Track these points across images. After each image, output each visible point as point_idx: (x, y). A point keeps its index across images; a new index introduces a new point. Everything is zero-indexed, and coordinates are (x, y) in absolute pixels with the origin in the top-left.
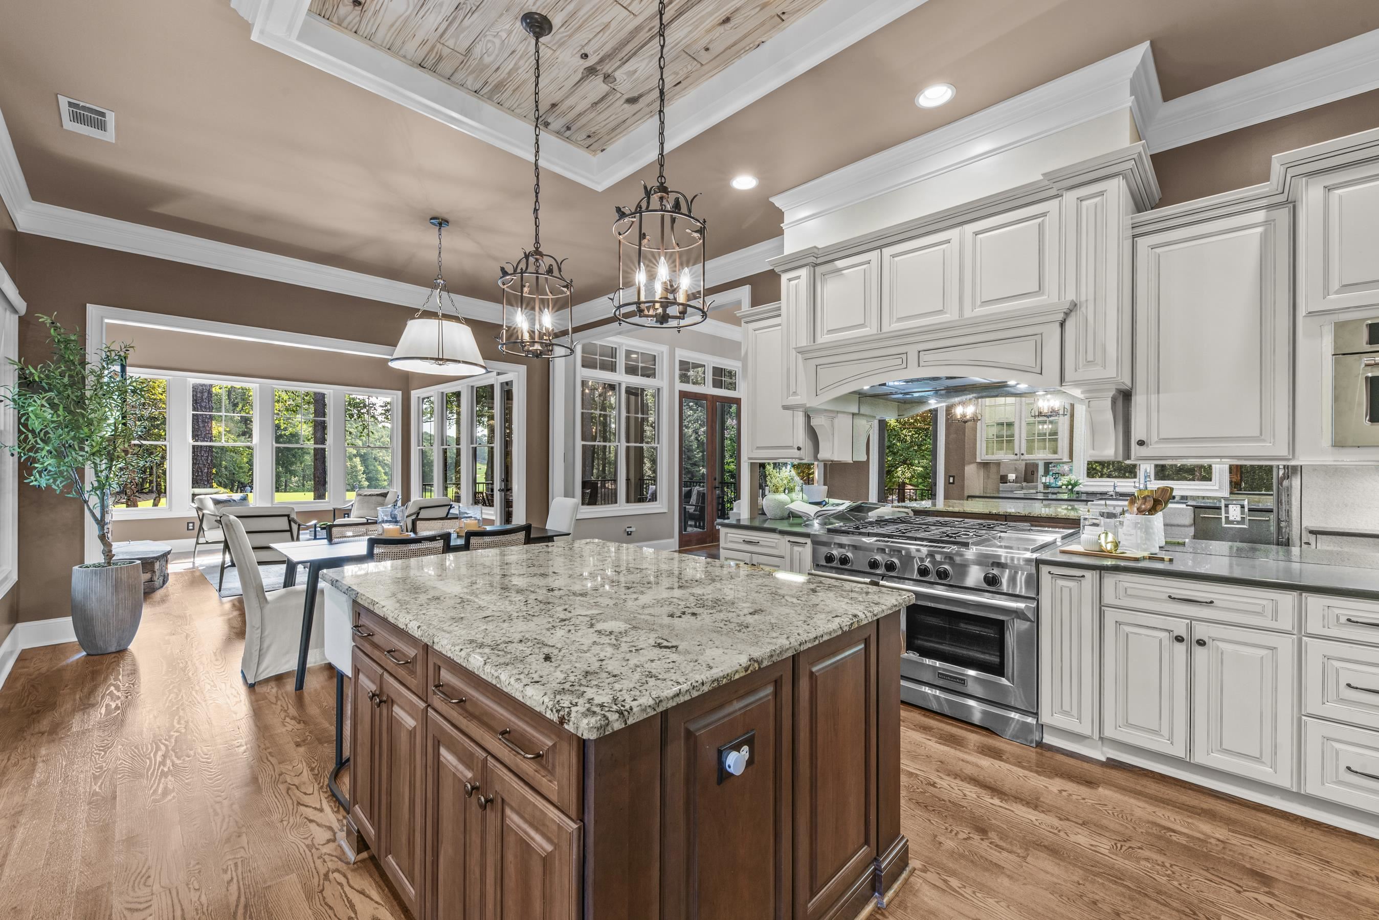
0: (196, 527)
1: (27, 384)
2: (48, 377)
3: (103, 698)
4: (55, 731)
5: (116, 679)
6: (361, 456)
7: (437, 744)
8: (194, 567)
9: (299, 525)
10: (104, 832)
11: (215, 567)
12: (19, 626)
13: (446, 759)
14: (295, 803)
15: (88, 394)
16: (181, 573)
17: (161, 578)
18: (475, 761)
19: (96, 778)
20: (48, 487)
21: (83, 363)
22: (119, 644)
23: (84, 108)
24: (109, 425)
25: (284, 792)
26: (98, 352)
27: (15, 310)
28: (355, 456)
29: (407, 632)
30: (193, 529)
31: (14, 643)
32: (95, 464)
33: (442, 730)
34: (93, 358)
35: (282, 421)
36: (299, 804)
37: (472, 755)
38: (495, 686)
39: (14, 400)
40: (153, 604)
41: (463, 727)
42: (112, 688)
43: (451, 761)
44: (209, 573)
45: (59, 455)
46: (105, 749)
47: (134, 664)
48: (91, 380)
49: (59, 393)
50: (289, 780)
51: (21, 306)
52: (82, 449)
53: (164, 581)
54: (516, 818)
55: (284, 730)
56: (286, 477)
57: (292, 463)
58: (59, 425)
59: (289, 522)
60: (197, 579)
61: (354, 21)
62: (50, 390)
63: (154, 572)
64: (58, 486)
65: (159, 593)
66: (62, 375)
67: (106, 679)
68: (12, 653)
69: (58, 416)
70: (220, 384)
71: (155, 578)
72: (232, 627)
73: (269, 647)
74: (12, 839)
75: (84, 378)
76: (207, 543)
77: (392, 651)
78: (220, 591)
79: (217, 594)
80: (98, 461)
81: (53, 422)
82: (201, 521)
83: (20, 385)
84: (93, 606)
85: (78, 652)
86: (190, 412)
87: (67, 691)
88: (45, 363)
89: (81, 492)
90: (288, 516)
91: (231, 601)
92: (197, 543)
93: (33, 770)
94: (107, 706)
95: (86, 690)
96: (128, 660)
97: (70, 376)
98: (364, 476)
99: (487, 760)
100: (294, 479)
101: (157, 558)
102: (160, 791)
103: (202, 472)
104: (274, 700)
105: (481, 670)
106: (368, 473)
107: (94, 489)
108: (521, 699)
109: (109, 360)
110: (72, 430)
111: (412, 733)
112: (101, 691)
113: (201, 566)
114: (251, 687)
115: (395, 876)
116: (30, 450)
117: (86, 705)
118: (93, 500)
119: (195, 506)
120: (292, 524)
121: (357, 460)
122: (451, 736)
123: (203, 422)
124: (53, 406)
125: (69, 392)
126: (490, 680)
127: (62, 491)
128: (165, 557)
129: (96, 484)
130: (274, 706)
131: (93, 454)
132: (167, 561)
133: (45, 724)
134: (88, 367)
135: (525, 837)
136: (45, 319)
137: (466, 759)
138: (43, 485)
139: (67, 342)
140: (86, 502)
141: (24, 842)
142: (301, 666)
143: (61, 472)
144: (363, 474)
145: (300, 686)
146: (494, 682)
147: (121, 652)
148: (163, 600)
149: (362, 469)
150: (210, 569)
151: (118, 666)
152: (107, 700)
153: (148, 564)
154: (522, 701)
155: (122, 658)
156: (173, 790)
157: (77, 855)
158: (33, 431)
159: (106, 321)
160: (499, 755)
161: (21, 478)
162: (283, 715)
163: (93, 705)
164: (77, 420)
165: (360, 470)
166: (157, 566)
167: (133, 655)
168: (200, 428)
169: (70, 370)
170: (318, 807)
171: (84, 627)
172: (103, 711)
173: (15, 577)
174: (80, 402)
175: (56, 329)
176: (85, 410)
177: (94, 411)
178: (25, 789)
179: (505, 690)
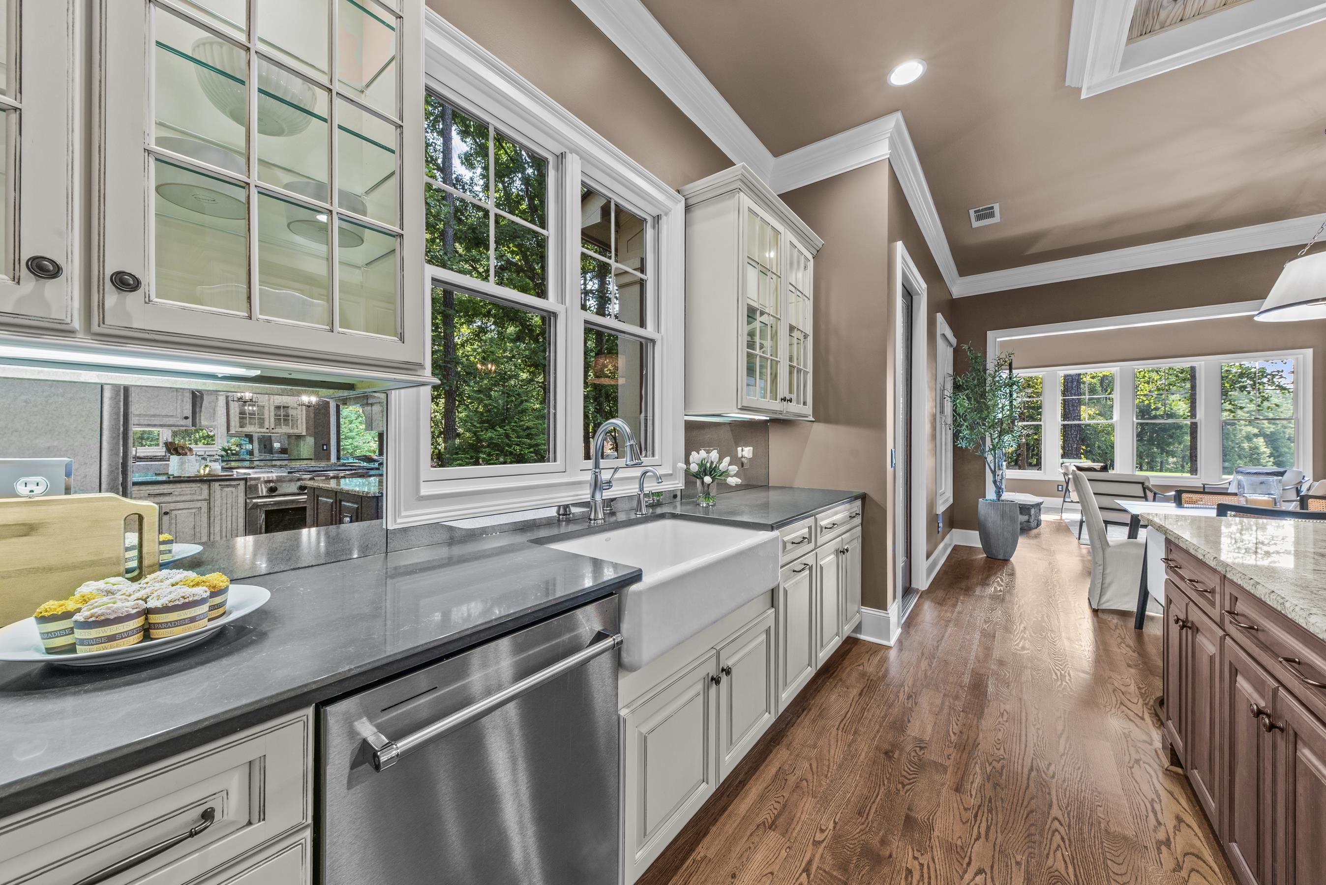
0: (1062, 490)
1: (957, 387)
2: (966, 381)
3: (993, 582)
4: (968, 591)
5: (1002, 575)
6: (1265, 436)
7: (1234, 672)
8: (1061, 519)
9: (1155, 494)
10: (988, 651)
11: (1077, 522)
12: (954, 530)
13: (1242, 686)
14: (1119, 702)
15: (988, 389)
16: (1051, 522)
17: (1036, 521)
18: (1267, 688)
19: (986, 622)
20: (966, 447)
21: (985, 370)
22: (1005, 556)
23: (983, 210)
24: (999, 409)
25: (1111, 691)
26: (993, 361)
27: (951, 345)
28: (1256, 436)
29: (1205, 563)
30: (1062, 491)
31: (951, 539)
32: (991, 434)
33: (1237, 657)
34: (991, 366)
35: (1152, 401)
36: (1122, 703)
37: (1263, 682)
38: (1280, 612)
39: (950, 397)
40: (1029, 537)
41: (1256, 656)
42: (999, 579)
43: (1246, 688)
44: (1072, 525)
45: (971, 428)
46: (992, 610)
47: (1013, 569)
48: (989, 380)
49: (972, 390)
50: (1116, 684)
51: (954, 341)
52: (984, 425)
53: (1037, 524)
54: (1307, 752)
55: (1119, 651)
56: (1161, 457)
57: (1169, 444)
58: (972, 410)
59: (1144, 489)
60: (1062, 528)
61: (1179, 12)
62: (968, 389)
63: (1030, 516)
64: (971, 446)
65: (1034, 532)
66: (973, 379)
67: (995, 574)
68: (950, 545)
69: (971, 404)
70: (1090, 373)
71: (1032, 520)
72: (1084, 567)
73: (1110, 584)
74: (946, 631)
75: (985, 379)
76: (1072, 502)
77: (1195, 581)
78: (1079, 539)
79: (1077, 541)
80: (992, 432)
81: (969, 408)
82: (1067, 483)
83: (954, 388)
84: (990, 525)
85: (983, 554)
86: (1060, 398)
87: (974, 572)
88: (965, 373)
89: (983, 451)
90: (1143, 484)
91: (1087, 548)
92: (1064, 501)
93: (956, 605)
94: (995, 588)
95: (984, 575)
96: (1010, 566)
97: (978, 379)
98: (1272, 459)
99: (1278, 690)
100: (1171, 460)
101: (1033, 506)
102: (1020, 645)
103: (1072, 447)
104: (1113, 627)
105: (1267, 596)
106: (1278, 457)
107: (990, 450)
108: (1304, 625)
109: (999, 366)
110: (978, 413)
111: (1212, 658)
112: (993, 578)
113: (1067, 519)
114: (1095, 612)
115: (1199, 786)
116: (958, 426)
117: (984, 583)
118: (990, 458)
119: (1063, 471)
120: (1147, 491)
121: (1260, 441)
122: (1245, 663)
123: (1073, 406)
124: (969, 399)
125: (977, 389)
126: (1275, 606)
127: (973, 451)
128: (1038, 506)
129: (991, 447)
130: (1112, 632)
131: (990, 428)
132: (1040, 510)
133: (963, 585)
134: (988, 372)
135: (1317, 773)
136: (965, 347)
137: (1259, 685)
138: (964, 446)
139: (976, 358)
140: (986, 458)
141: (950, 635)
142: (1140, 609)
143: (973, 439)
144: (1269, 457)
145: (1140, 625)
146: (1279, 608)
147: (1006, 561)
148: (1037, 536)
149: (1268, 451)
150: (1073, 522)
151: (1004, 567)
152: (995, 585)
153: (1024, 509)
154: (1306, 627)
155: (1006, 564)
156: (1028, 649)
157: (973, 654)
158: (959, 415)
159: (998, 340)
160: (1289, 686)
161: (954, 442)
162: (1119, 640)
163: (988, 585)
164: (981, 407)
165: (1264, 453)
166: (1033, 511)
167: (1012, 564)
168: (1070, 410)
169: (978, 376)
170: (1140, 715)
171: (985, 538)
172: (993, 589)
173: (951, 501)
174: (983, 395)
175: (971, 351)
176: (985, 399)
177: (990, 400)
178: (953, 612)
179: (1289, 616)
